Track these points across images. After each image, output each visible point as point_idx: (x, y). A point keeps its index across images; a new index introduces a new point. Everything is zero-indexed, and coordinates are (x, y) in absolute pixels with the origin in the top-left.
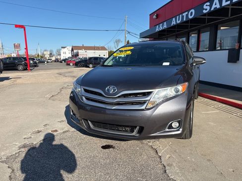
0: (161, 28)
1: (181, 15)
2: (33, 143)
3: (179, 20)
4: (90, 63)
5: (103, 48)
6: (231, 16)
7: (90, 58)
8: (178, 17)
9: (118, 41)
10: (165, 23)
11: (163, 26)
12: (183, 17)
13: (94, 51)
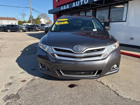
0: (65, 8)
1: (79, 2)
2: (14, 94)
3: (78, 4)
4: (8, 29)
5: (14, 19)
6: (105, 4)
7: (8, 26)
8: (77, 2)
9: (24, 15)
10: (68, 5)
11: (66, 7)
12: (80, 3)
13: (8, 21)
